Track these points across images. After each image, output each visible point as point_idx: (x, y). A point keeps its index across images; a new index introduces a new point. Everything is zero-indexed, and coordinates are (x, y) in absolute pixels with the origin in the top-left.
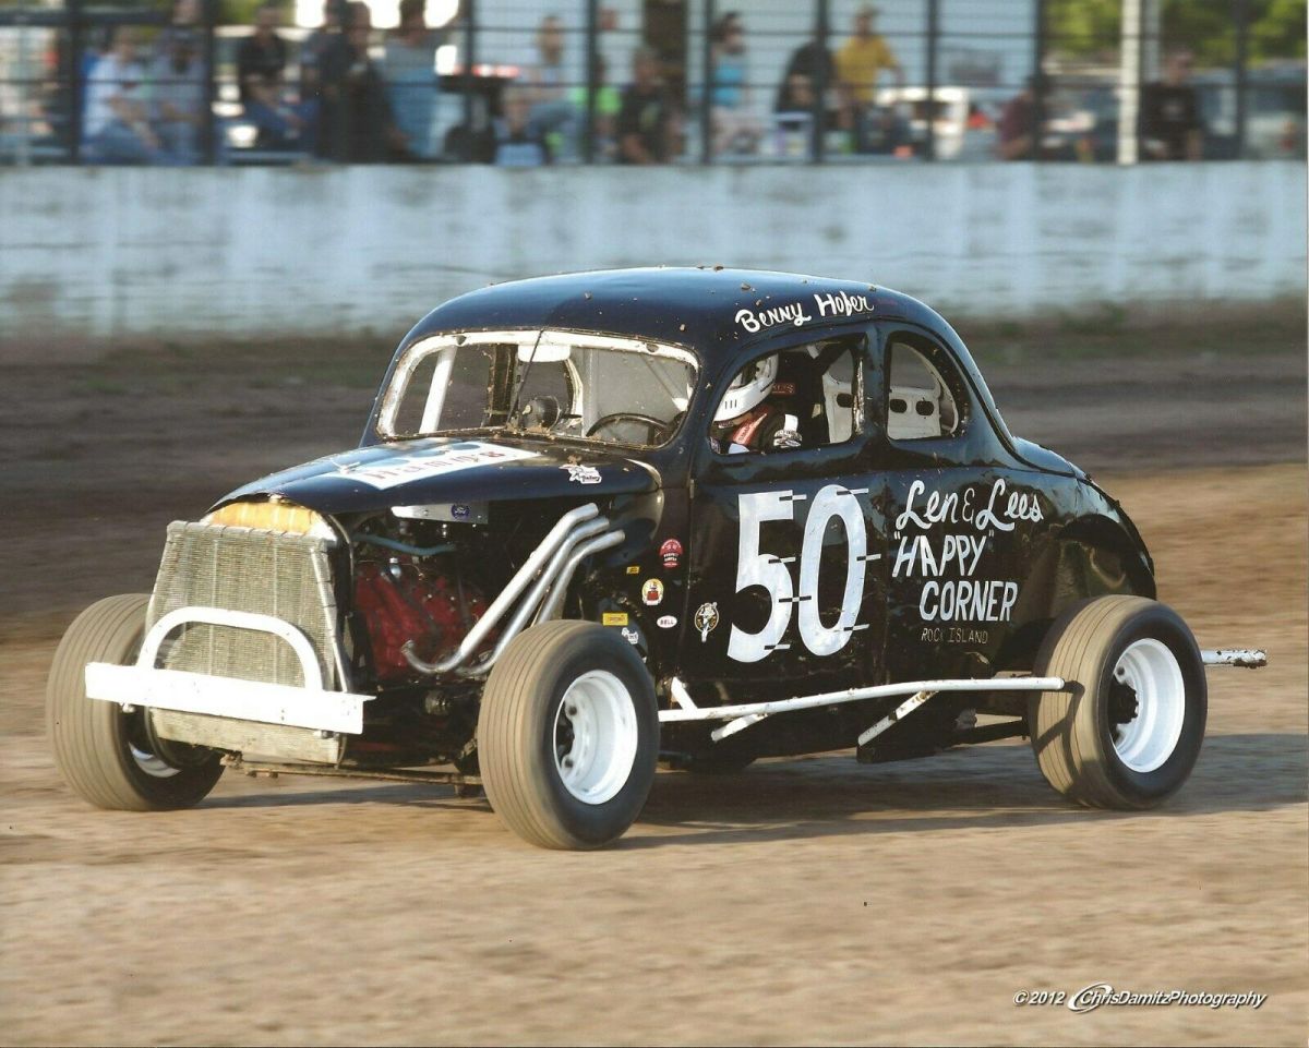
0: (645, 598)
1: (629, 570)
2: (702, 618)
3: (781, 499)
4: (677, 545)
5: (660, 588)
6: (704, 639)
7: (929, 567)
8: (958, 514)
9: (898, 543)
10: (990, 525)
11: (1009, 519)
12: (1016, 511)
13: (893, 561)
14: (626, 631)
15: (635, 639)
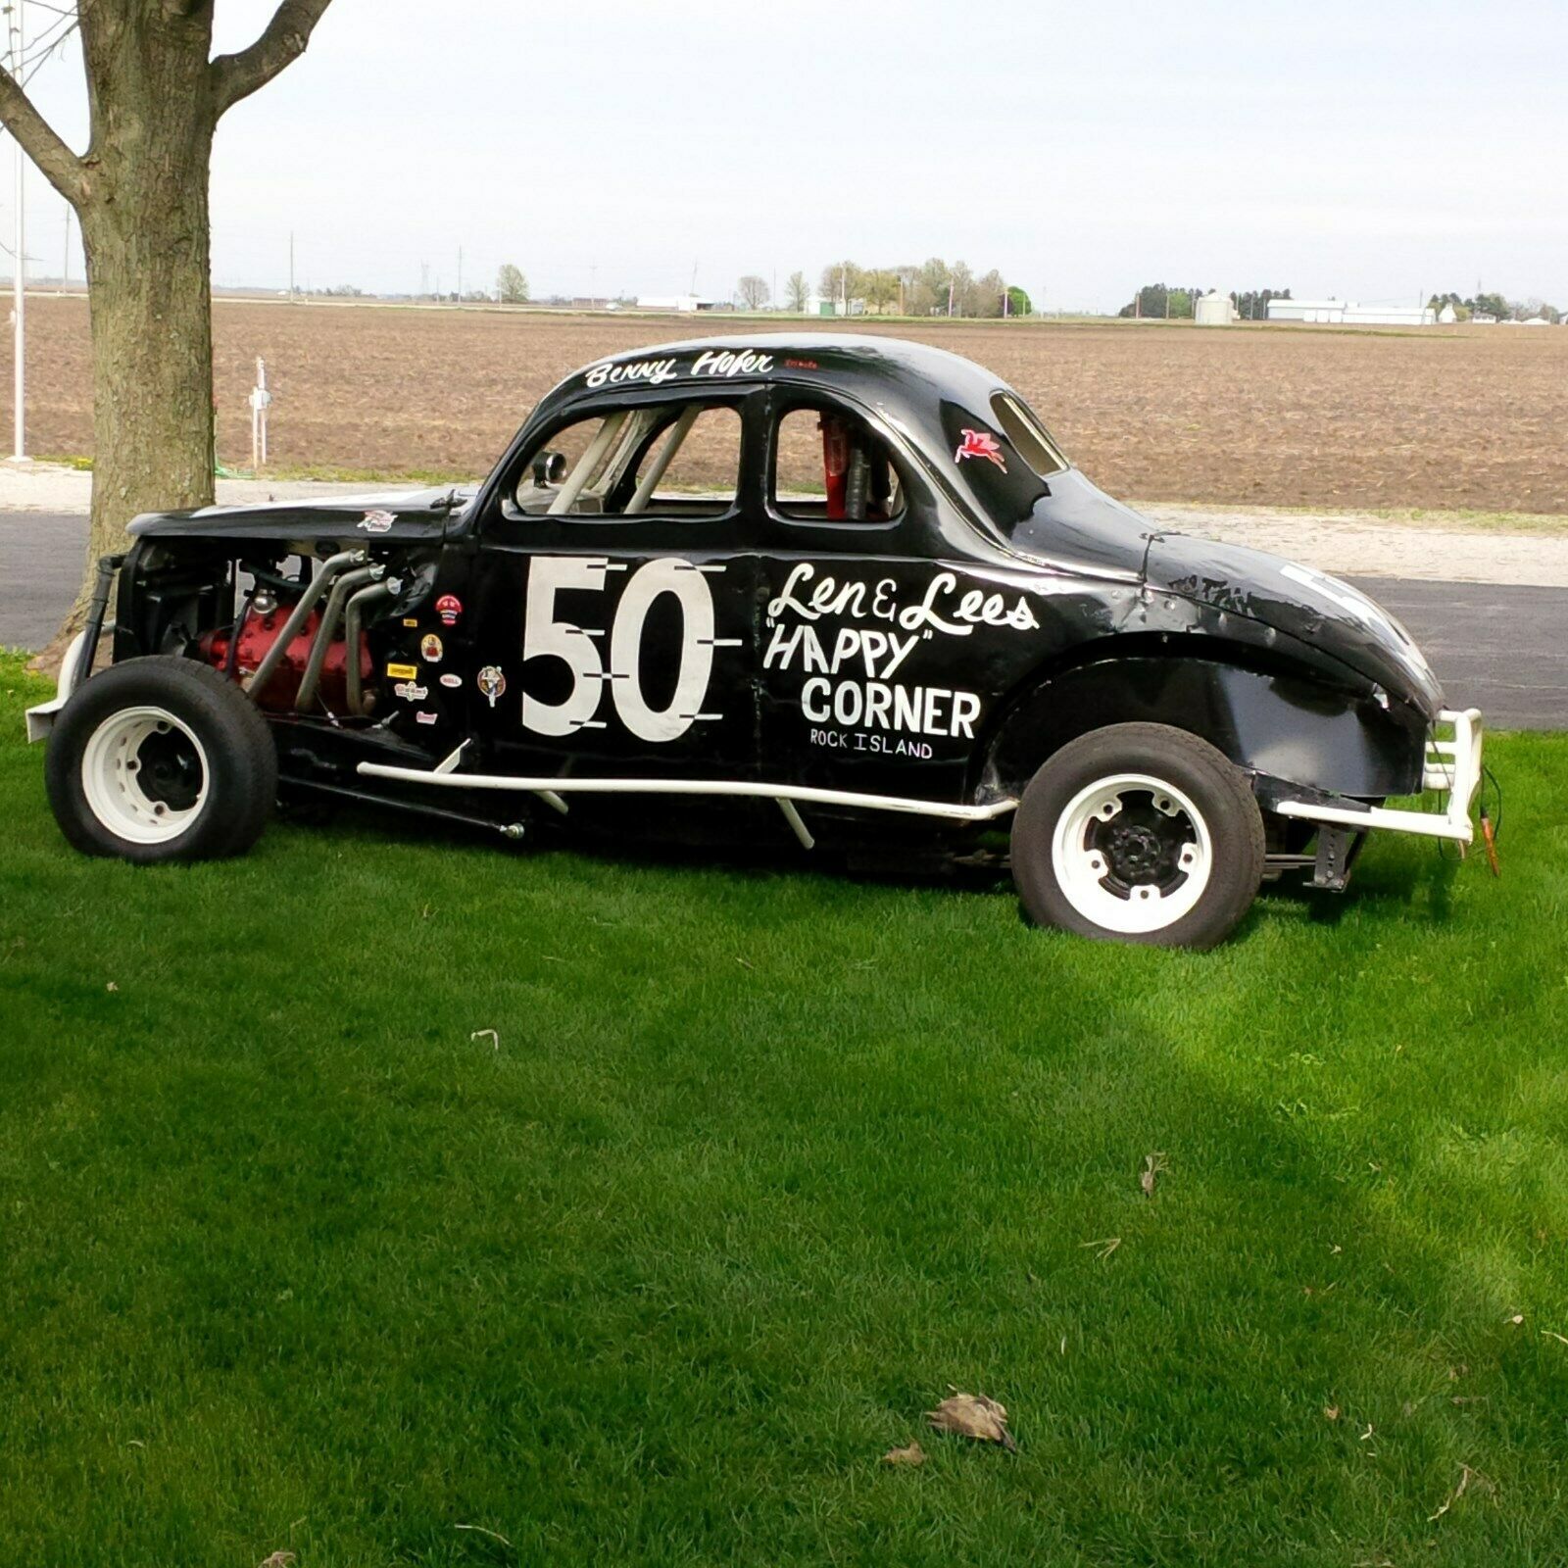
0: (424, 654)
1: (406, 622)
2: (486, 682)
3: (590, 567)
4: (455, 602)
5: (439, 646)
6: (492, 704)
7: (815, 663)
8: (865, 605)
9: (772, 631)
10: (926, 625)
11: (961, 621)
12: (978, 613)
13: (764, 649)
14: (412, 685)
15: (422, 693)
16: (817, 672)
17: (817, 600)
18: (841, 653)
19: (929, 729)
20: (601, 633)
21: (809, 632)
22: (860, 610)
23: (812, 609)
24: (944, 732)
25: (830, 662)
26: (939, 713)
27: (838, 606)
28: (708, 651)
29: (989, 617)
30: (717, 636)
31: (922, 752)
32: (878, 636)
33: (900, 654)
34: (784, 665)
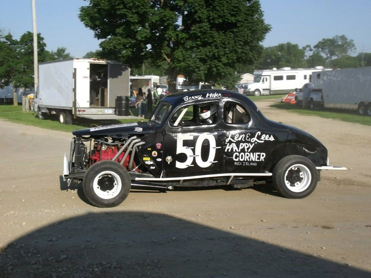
0: (153, 155)
2: (168, 159)
4: (160, 144)
5: (156, 153)
6: (169, 164)
7: (236, 150)
9: (227, 145)
10: (256, 141)
11: (262, 140)
12: (265, 138)
13: (225, 148)
14: (149, 161)
15: (152, 163)
16: (236, 152)
17: (235, 139)
18: (241, 148)
19: (256, 160)
20: (193, 148)
21: (234, 144)
22: (244, 139)
23: (235, 140)
24: (259, 160)
25: (238, 149)
26: (258, 157)
27: (240, 139)
28: (215, 150)
29: (266, 139)
30: (216, 147)
31: (255, 164)
32: (247, 144)
33: (251, 147)
34: (230, 151)
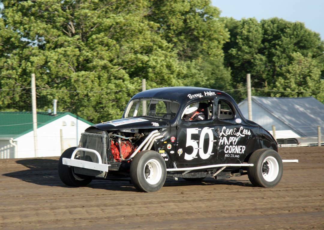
0: (167, 148)
1: (164, 142)
2: (179, 152)
3: (196, 130)
4: (174, 138)
5: (171, 146)
6: (180, 156)
7: (226, 143)
8: (233, 133)
9: (220, 138)
10: (239, 135)
11: (243, 134)
13: (219, 142)
14: (164, 154)
15: (166, 155)
16: (227, 145)
18: (230, 141)
19: (239, 153)
20: (198, 141)
21: (226, 138)
23: (226, 134)
24: (241, 153)
25: (228, 142)
26: (241, 150)
27: (229, 133)
28: (213, 142)
29: (246, 133)
30: (214, 140)
31: (238, 156)
32: (234, 138)
33: (237, 140)
34: (222, 144)
